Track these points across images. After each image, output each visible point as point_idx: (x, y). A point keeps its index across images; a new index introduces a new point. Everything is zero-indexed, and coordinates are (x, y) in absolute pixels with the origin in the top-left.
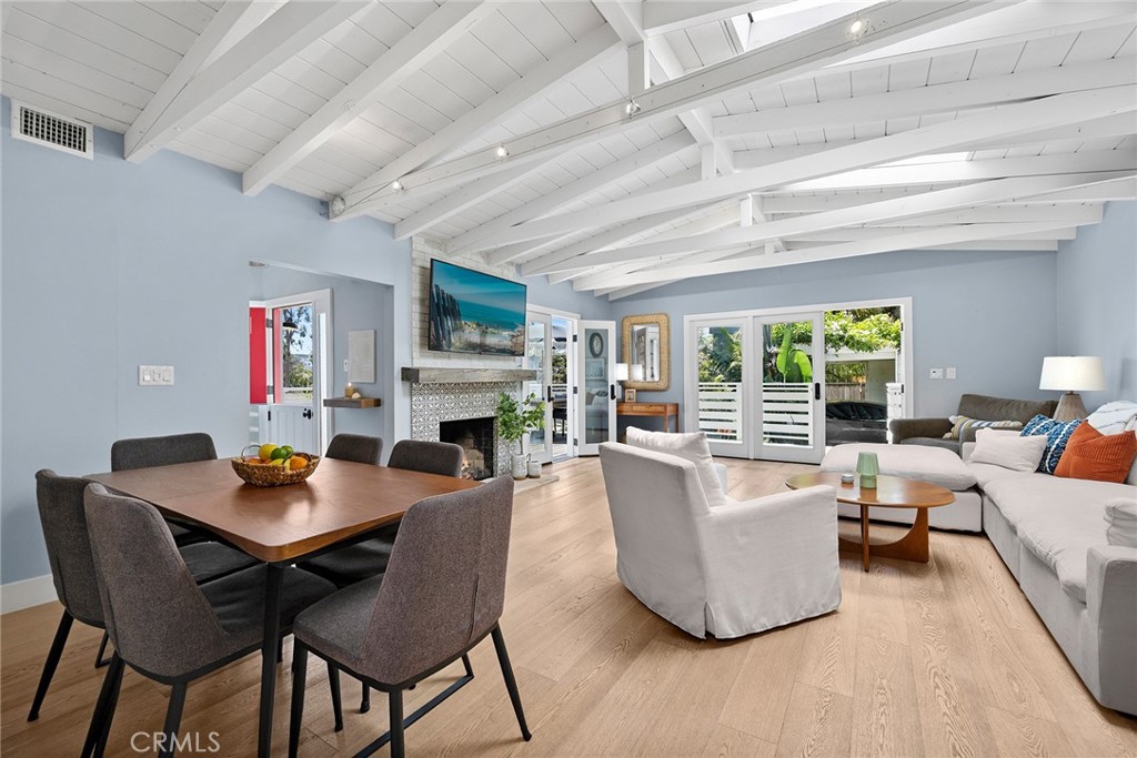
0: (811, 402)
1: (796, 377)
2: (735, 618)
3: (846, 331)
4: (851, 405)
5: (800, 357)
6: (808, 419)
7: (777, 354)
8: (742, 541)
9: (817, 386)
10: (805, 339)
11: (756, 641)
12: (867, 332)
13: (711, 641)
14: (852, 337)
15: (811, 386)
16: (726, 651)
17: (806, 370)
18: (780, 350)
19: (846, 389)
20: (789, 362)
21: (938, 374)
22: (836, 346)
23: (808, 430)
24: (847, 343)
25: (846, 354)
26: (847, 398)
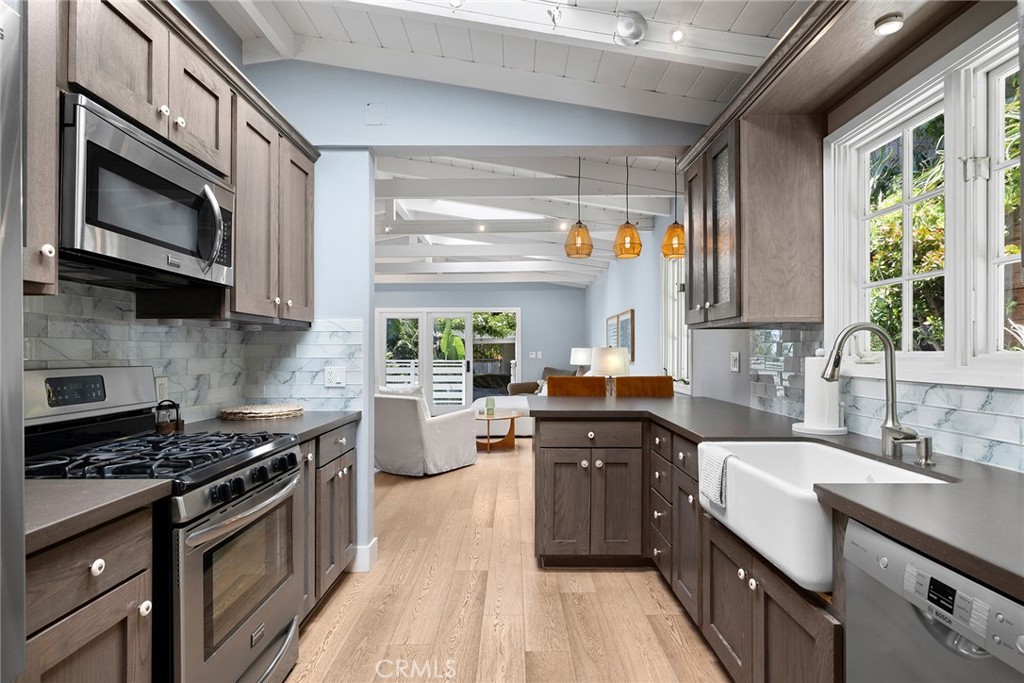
0: (464, 374)
1: (454, 356)
2: (436, 466)
3: (487, 323)
4: (492, 377)
5: (457, 342)
6: (462, 387)
7: (440, 338)
8: (438, 432)
9: (468, 363)
10: (460, 327)
11: (443, 476)
12: (500, 324)
13: (426, 476)
14: (491, 327)
15: (464, 362)
16: (432, 479)
17: (461, 351)
18: (444, 336)
19: (489, 364)
20: (449, 345)
21: (533, 356)
22: (480, 333)
23: (462, 395)
24: (487, 332)
25: (487, 338)
26: (489, 372)
